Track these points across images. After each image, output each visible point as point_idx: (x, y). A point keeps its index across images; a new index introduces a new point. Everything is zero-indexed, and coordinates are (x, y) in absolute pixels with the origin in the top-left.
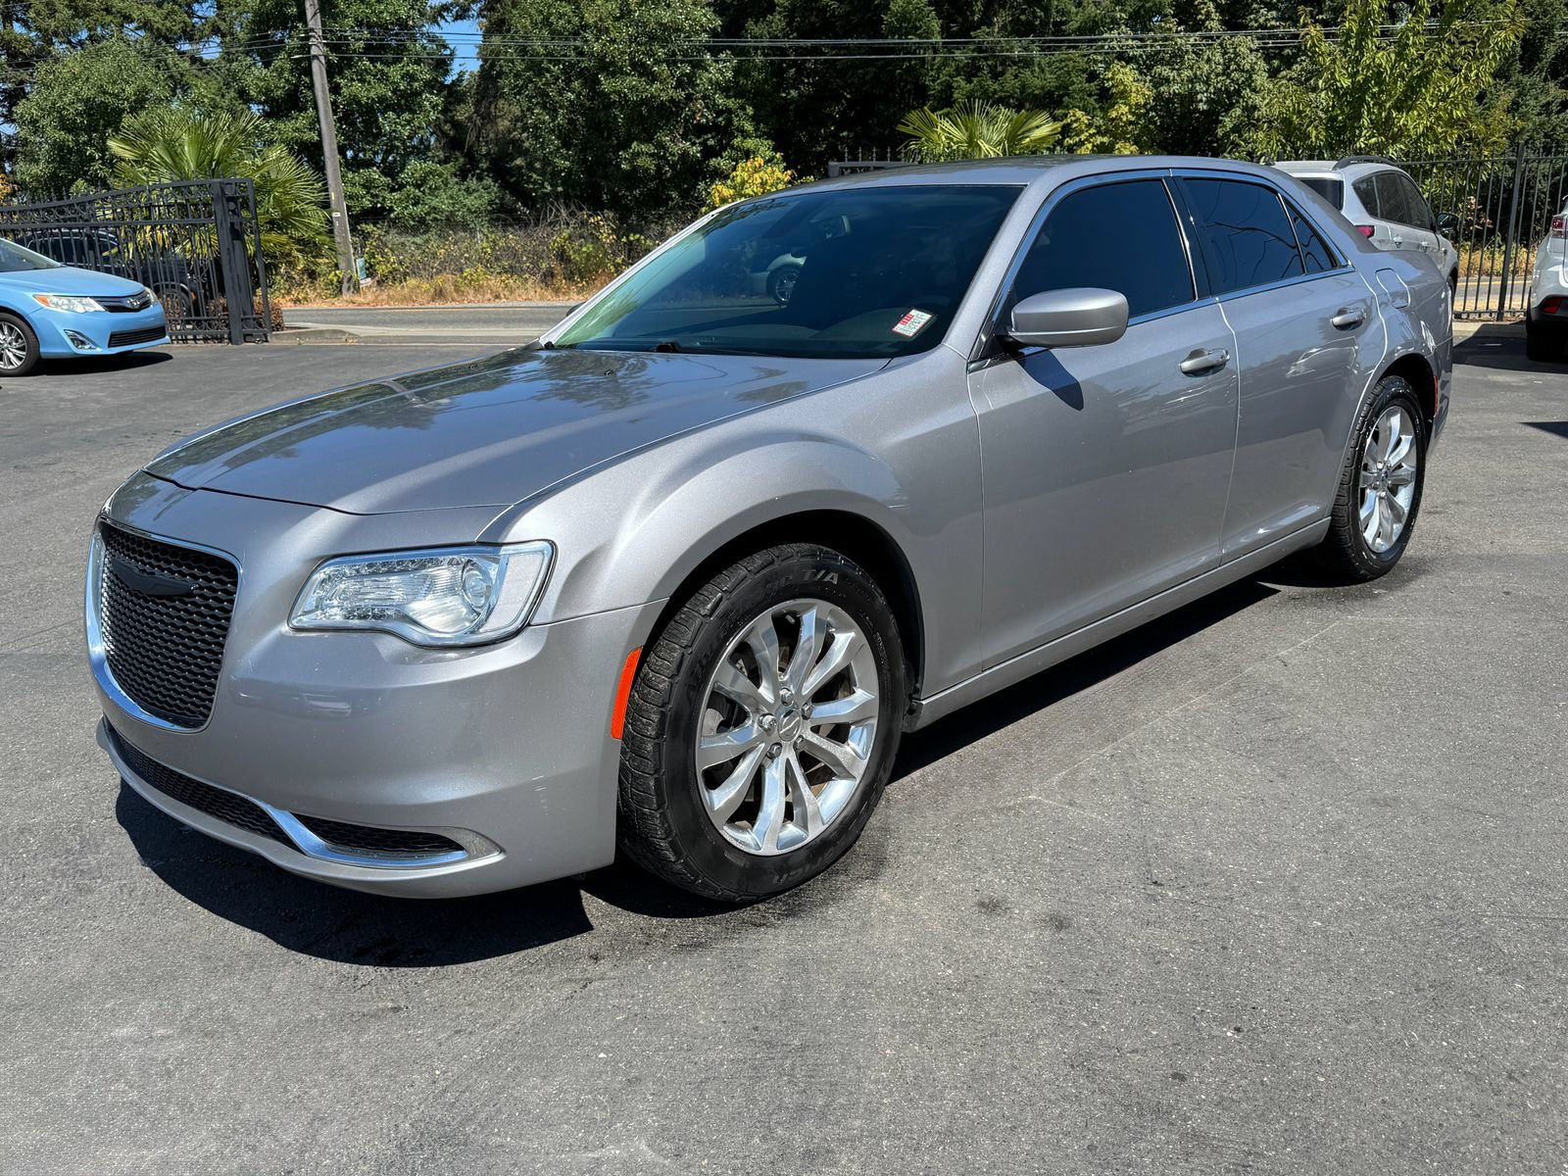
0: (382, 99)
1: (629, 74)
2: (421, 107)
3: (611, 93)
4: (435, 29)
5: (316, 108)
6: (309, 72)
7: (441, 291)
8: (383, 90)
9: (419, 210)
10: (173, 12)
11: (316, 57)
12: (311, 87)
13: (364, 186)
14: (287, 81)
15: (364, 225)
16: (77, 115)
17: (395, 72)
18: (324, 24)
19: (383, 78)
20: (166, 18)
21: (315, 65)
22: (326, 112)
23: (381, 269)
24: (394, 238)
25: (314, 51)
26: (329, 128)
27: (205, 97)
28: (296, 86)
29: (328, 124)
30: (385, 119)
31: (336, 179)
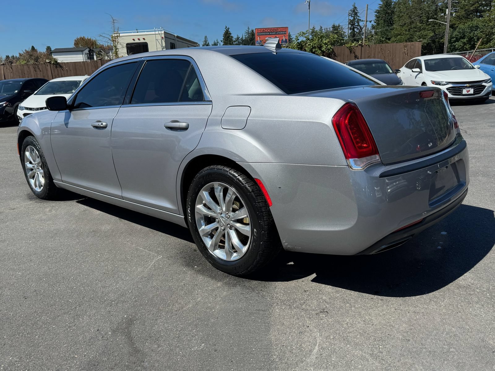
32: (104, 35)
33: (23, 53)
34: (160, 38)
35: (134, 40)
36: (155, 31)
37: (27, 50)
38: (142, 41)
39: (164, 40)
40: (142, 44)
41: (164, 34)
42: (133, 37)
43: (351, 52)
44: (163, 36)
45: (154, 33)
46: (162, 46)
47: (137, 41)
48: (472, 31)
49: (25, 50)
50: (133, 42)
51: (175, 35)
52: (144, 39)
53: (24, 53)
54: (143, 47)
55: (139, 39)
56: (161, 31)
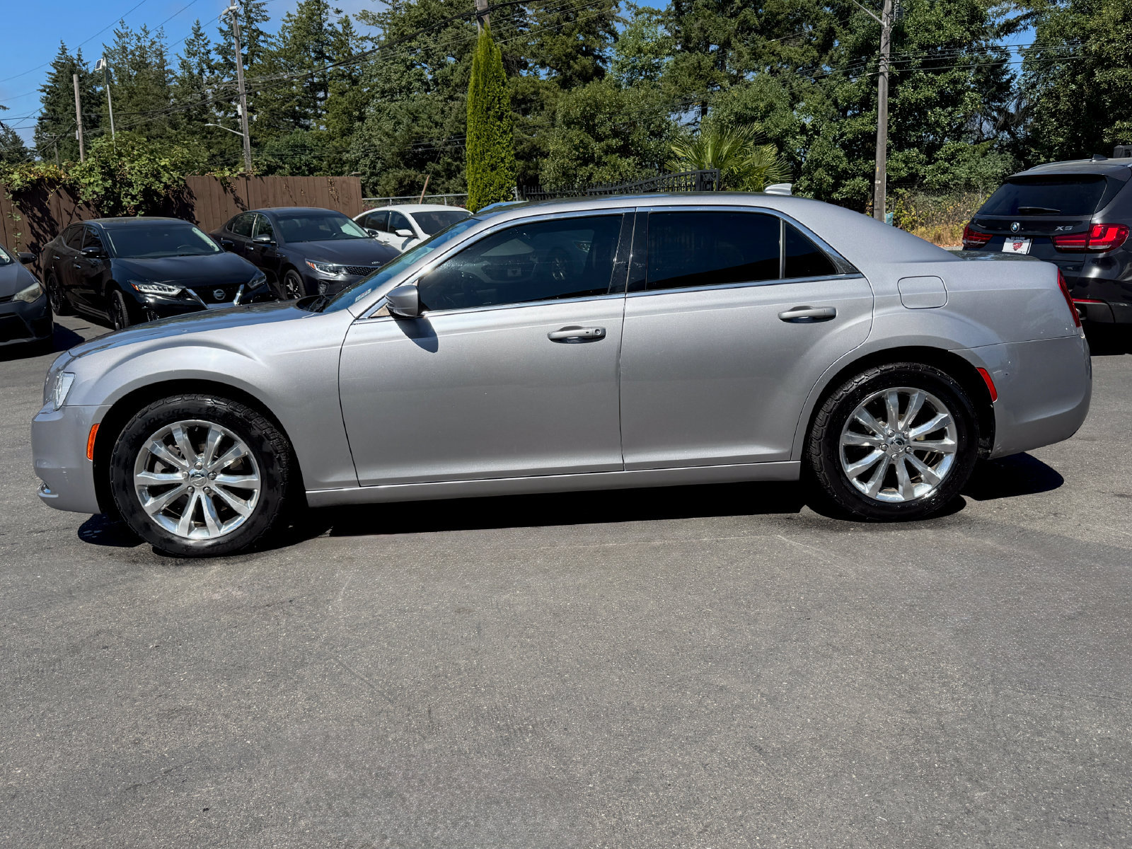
0: (928, 99)
1: (1122, 67)
2: (963, 100)
3: (1101, 83)
4: (998, 42)
5: (877, 109)
6: (876, 84)
7: (939, 237)
8: (930, 92)
9: (944, 178)
10: (808, 50)
11: (882, 74)
12: (877, 95)
13: (904, 162)
14: (863, 91)
15: (898, 189)
16: (730, 123)
17: (942, 79)
18: (892, 49)
19: (932, 83)
20: (803, 55)
21: (881, 79)
22: (883, 111)
23: (903, 221)
24: (921, 197)
25: (882, 69)
26: (883, 122)
27: (811, 105)
28: (869, 94)
29: (883, 119)
30: (933, 112)
31: (882, 157)
43: (225, 189)
48: (296, 154)
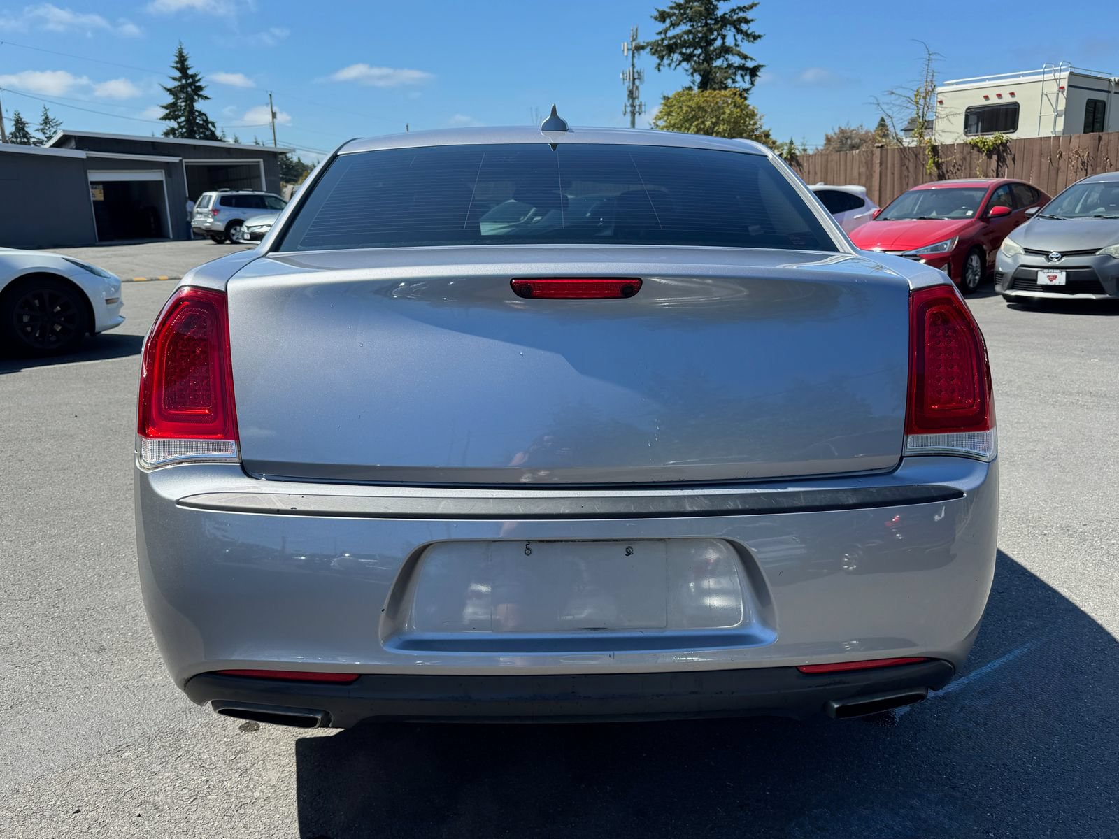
32: (899, 91)
33: (833, 134)
34: (1056, 89)
35: (986, 98)
36: (1044, 73)
37: (843, 128)
38: (1007, 99)
39: (1065, 93)
40: (1004, 107)
41: (1067, 80)
42: (985, 92)
44: (1064, 83)
45: (1040, 77)
46: (1056, 110)
47: (994, 101)
49: (840, 128)
50: (985, 103)
51: (1112, 78)
52: (1012, 94)
53: (835, 134)
54: (1004, 116)
55: (999, 96)
56: (1061, 71)
